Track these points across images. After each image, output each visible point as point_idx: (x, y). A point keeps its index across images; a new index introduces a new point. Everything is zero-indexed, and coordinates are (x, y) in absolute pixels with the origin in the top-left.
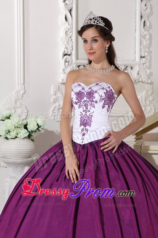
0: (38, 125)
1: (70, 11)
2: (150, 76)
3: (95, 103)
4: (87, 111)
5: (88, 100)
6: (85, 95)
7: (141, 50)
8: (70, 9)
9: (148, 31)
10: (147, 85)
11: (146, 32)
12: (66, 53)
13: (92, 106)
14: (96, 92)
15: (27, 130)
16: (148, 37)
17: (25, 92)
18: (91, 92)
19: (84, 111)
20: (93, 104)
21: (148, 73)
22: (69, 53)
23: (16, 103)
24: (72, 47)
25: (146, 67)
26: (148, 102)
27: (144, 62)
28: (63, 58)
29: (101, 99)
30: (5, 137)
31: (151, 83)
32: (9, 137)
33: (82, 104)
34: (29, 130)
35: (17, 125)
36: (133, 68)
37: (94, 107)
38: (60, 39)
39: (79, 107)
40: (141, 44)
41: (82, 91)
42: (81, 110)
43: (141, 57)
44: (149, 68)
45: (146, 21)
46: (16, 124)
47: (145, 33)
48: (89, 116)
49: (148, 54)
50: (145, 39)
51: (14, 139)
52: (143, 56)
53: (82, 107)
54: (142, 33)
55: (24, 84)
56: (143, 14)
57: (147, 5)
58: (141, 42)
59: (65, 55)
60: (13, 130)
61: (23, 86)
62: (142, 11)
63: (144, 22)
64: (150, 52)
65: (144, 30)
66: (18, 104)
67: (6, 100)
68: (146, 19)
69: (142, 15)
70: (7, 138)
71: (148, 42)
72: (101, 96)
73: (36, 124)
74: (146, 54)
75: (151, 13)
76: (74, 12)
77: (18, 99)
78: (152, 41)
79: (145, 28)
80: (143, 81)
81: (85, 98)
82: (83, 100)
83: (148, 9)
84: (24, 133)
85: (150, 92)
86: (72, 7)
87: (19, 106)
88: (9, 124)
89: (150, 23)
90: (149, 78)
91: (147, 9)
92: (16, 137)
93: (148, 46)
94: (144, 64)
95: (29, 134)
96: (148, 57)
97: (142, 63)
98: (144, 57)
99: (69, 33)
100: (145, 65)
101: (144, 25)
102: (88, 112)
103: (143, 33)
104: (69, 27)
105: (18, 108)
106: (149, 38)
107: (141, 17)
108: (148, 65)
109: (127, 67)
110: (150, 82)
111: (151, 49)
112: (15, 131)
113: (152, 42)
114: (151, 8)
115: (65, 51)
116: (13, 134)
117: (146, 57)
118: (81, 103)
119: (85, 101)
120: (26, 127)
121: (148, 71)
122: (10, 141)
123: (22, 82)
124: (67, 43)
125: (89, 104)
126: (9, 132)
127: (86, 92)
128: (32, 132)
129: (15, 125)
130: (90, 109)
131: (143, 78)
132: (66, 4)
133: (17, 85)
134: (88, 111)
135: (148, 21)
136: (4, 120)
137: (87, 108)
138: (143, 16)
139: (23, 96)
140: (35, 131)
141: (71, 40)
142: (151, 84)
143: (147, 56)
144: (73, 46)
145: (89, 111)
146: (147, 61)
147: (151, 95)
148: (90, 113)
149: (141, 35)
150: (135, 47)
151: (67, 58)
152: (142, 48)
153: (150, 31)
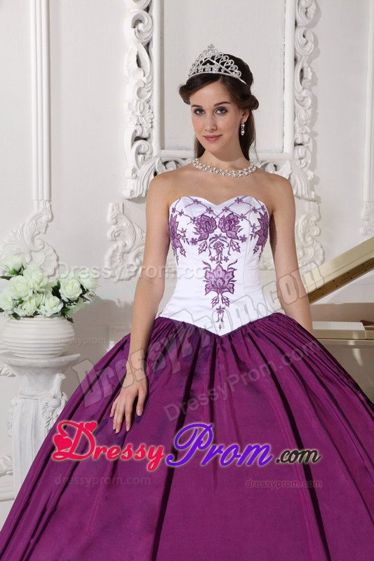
0: (82, 287)
1: (147, 46)
2: (313, 183)
3: (240, 242)
4: (221, 258)
5: (224, 234)
6: (217, 224)
7: (295, 130)
8: (146, 41)
9: (310, 90)
10: (307, 203)
11: (305, 91)
12: (138, 134)
13: (234, 248)
14: (243, 217)
15: (60, 297)
16: (309, 102)
17: (53, 216)
18: (231, 217)
19: (213, 259)
20: (235, 244)
21: (309, 178)
22: (145, 135)
23: (33, 240)
24: (152, 123)
25: (306, 166)
26: (309, 239)
27: (301, 155)
28: (132, 145)
29: (253, 232)
30: (11, 313)
31: (317, 200)
32: (20, 313)
33: (208, 244)
34: (64, 298)
35: (37, 288)
36: (278, 168)
37: (238, 249)
38: (126, 106)
39: (201, 251)
40: (295, 118)
41: (207, 214)
42: (205, 256)
43: (296, 145)
44: (313, 167)
45: (305, 70)
46: (36, 285)
47: (304, 94)
48: (228, 269)
49: (309, 139)
50: (303, 106)
51: (31, 317)
52: (299, 141)
53: (207, 250)
54: (297, 94)
55: (50, 201)
56: (300, 54)
57: (306, 36)
58: (295, 113)
59: (137, 139)
60: (30, 298)
61: (48, 205)
62: (297, 49)
63: (302, 71)
64: (313, 135)
65: (301, 87)
66: (38, 242)
67: (11, 234)
68: (306, 65)
69: (297, 55)
70: (15, 316)
71: (310, 113)
72: (254, 227)
73: (77, 285)
74: (306, 138)
75: (316, 53)
76: (155, 49)
77: (37, 232)
78: (317, 111)
79: (303, 83)
80: (300, 194)
81: (218, 232)
82: (211, 235)
83: (310, 44)
84: (53, 304)
85: (314, 219)
86: (152, 38)
87: (40, 247)
88: (20, 285)
89: (314, 73)
90: (312, 189)
91: (306, 44)
92: (36, 314)
93: (309, 122)
94: (301, 159)
95: (64, 307)
96: (310, 145)
97: (297, 156)
98: (300, 144)
99: (143, 92)
100: (303, 161)
101: (302, 77)
102: (223, 262)
103: (299, 93)
104: (144, 79)
105: (37, 252)
106: (312, 105)
107: (296, 60)
108: (310, 161)
109: (266, 165)
110: (313, 197)
111: (316, 128)
112: (33, 301)
113: (318, 114)
114: (316, 42)
115: (136, 131)
116: (29, 307)
117: (306, 145)
118: (208, 240)
119: (217, 237)
120: (56, 292)
121: (311, 174)
122: (23, 321)
123: (46, 197)
124: (141, 113)
125: (226, 244)
126: (22, 302)
127: (217, 217)
128: (70, 302)
129: (34, 289)
130: (229, 254)
131: (299, 188)
132: (139, 31)
133: (35, 202)
134: (223, 258)
135: (309, 69)
136: (8, 278)
137: (220, 252)
138: (299, 59)
139: (47, 226)
140: (77, 301)
141: (150, 108)
142: (315, 201)
143: (308, 142)
144: (154, 120)
145: (226, 259)
146: (309, 154)
147: (316, 225)
148: (229, 262)
149: (294, 97)
150: (284, 122)
151: (141, 146)
152: (297, 126)
153: (314, 88)
